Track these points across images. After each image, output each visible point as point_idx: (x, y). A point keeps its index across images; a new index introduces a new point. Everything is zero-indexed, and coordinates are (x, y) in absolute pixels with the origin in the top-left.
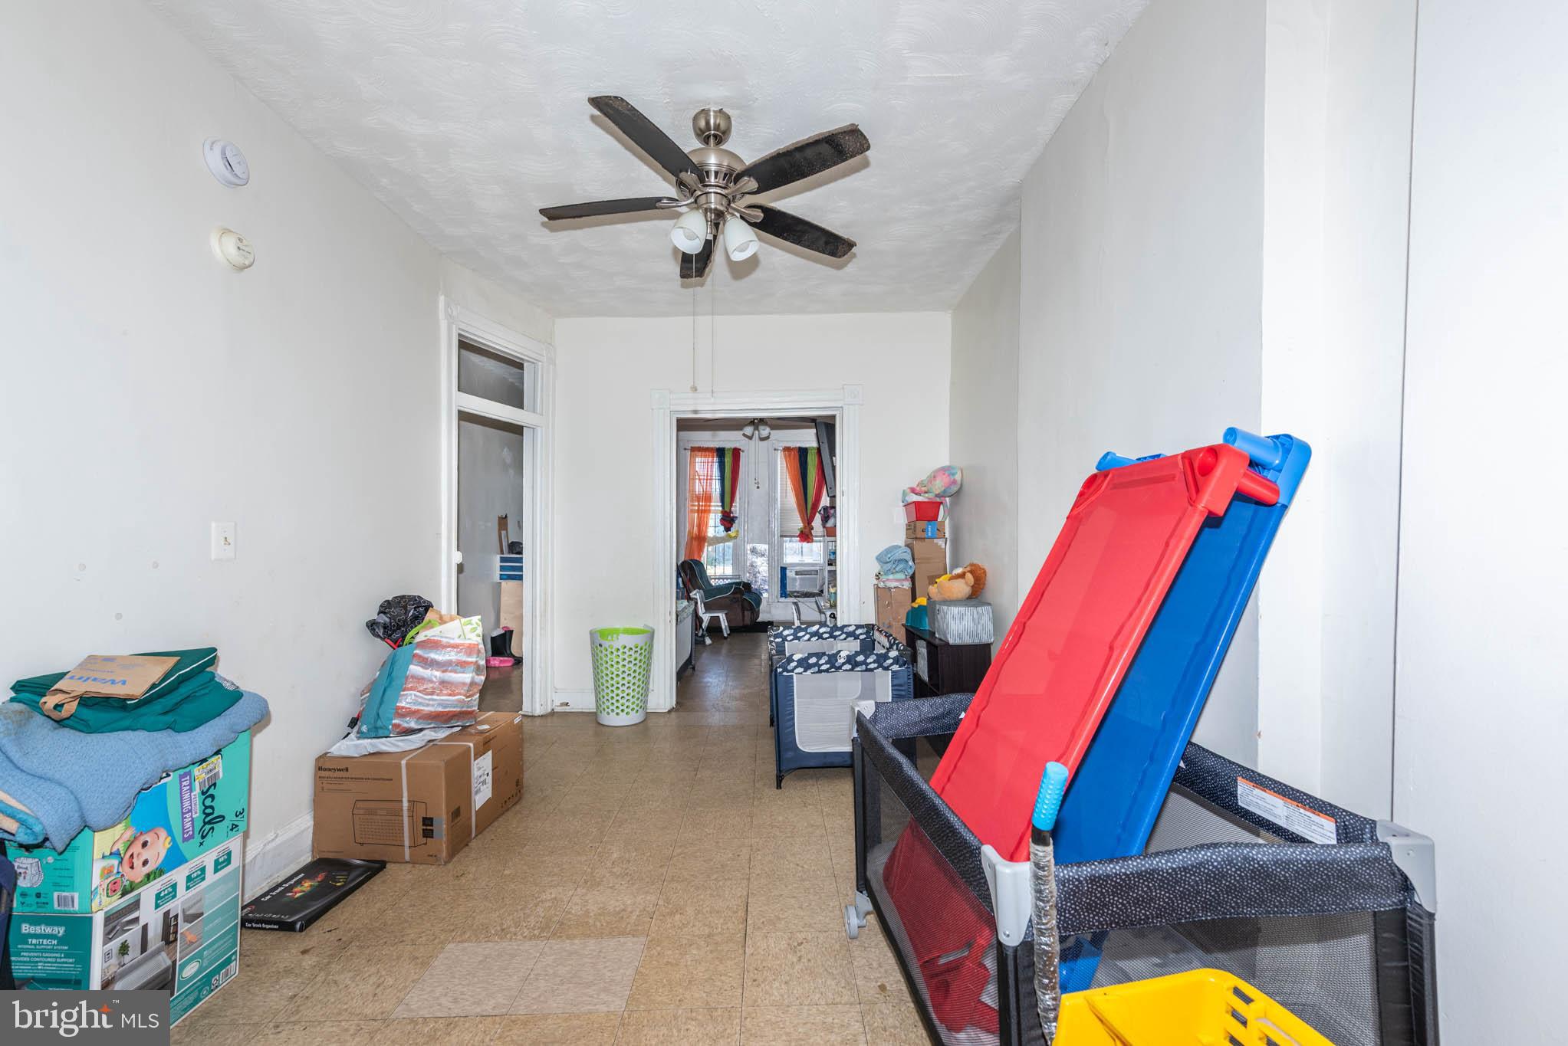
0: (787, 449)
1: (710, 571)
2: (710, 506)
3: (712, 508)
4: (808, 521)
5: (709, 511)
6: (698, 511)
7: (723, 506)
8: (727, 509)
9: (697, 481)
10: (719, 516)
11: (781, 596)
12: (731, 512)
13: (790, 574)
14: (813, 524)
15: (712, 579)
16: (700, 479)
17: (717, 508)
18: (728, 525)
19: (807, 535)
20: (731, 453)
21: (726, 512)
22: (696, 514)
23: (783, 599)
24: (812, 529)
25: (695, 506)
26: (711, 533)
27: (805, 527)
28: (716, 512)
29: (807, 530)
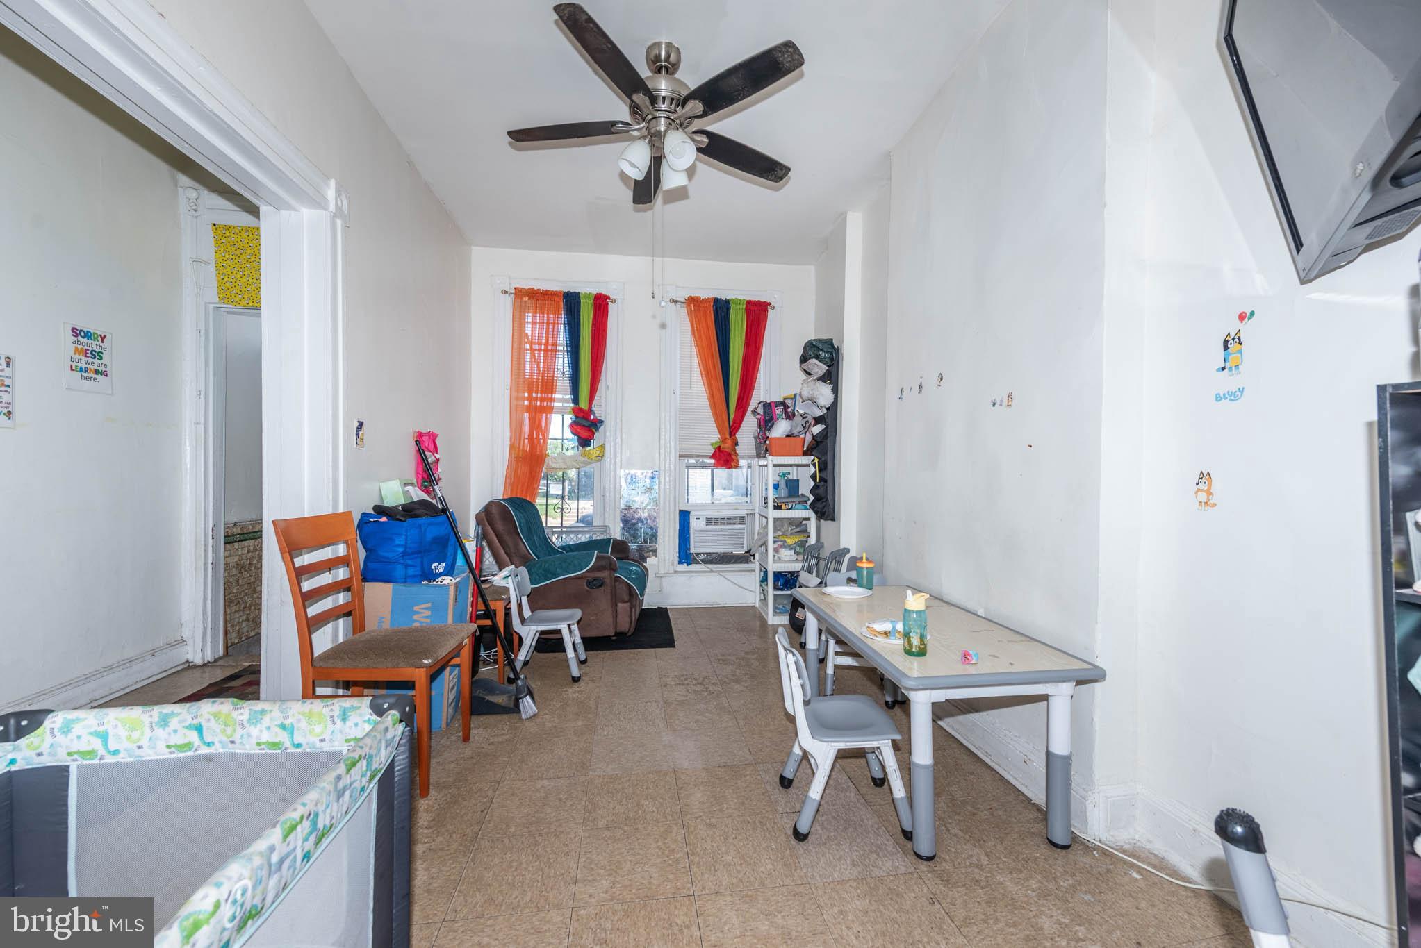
0: (693, 302)
1: (551, 521)
2: (552, 400)
3: (556, 404)
4: (732, 428)
5: (550, 410)
6: (528, 409)
7: (576, 400)
8: (583, 404)
9: (528, 353)
10: (569, 419)
11: (680, 563)
12: (590, 411)
13: (694, 524)
14: (738, 436)
15: (554, 533)
16: (532, 350)
17: (565, 405)
18: (585, 434)
19: (730, 455)
20: (592, 302)
21: (581, 410)
22: (526, 415)
23: (684, 567)
24: (736, 444)
25: (524, 398)
26: (553, 448)
27: (724, 440)
28: (562, 412)
29: (727, 446)
